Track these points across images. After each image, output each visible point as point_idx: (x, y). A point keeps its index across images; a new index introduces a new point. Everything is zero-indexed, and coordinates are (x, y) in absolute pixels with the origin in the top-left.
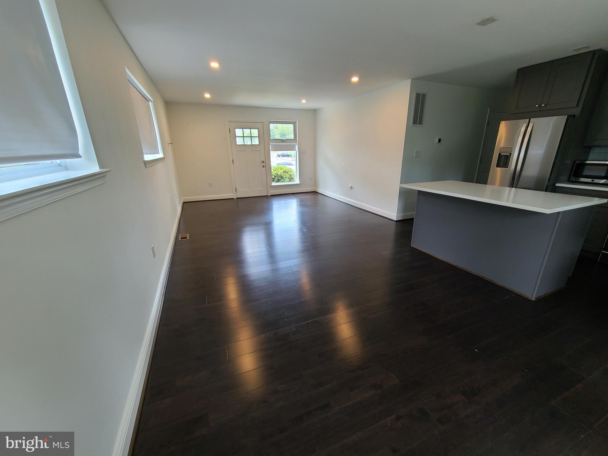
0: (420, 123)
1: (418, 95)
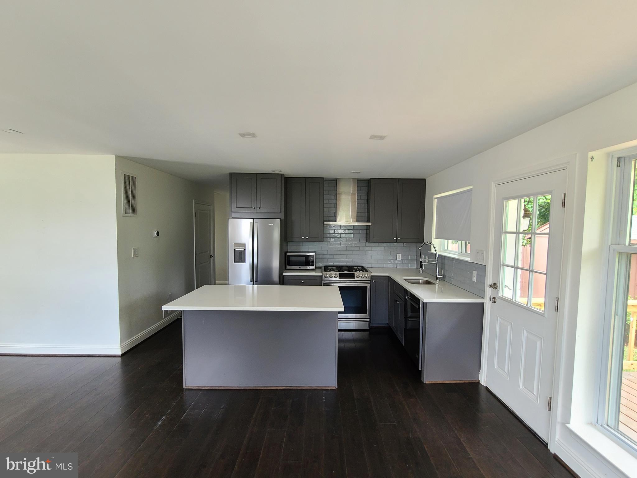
0: (134, 212)
1: (126, 177)
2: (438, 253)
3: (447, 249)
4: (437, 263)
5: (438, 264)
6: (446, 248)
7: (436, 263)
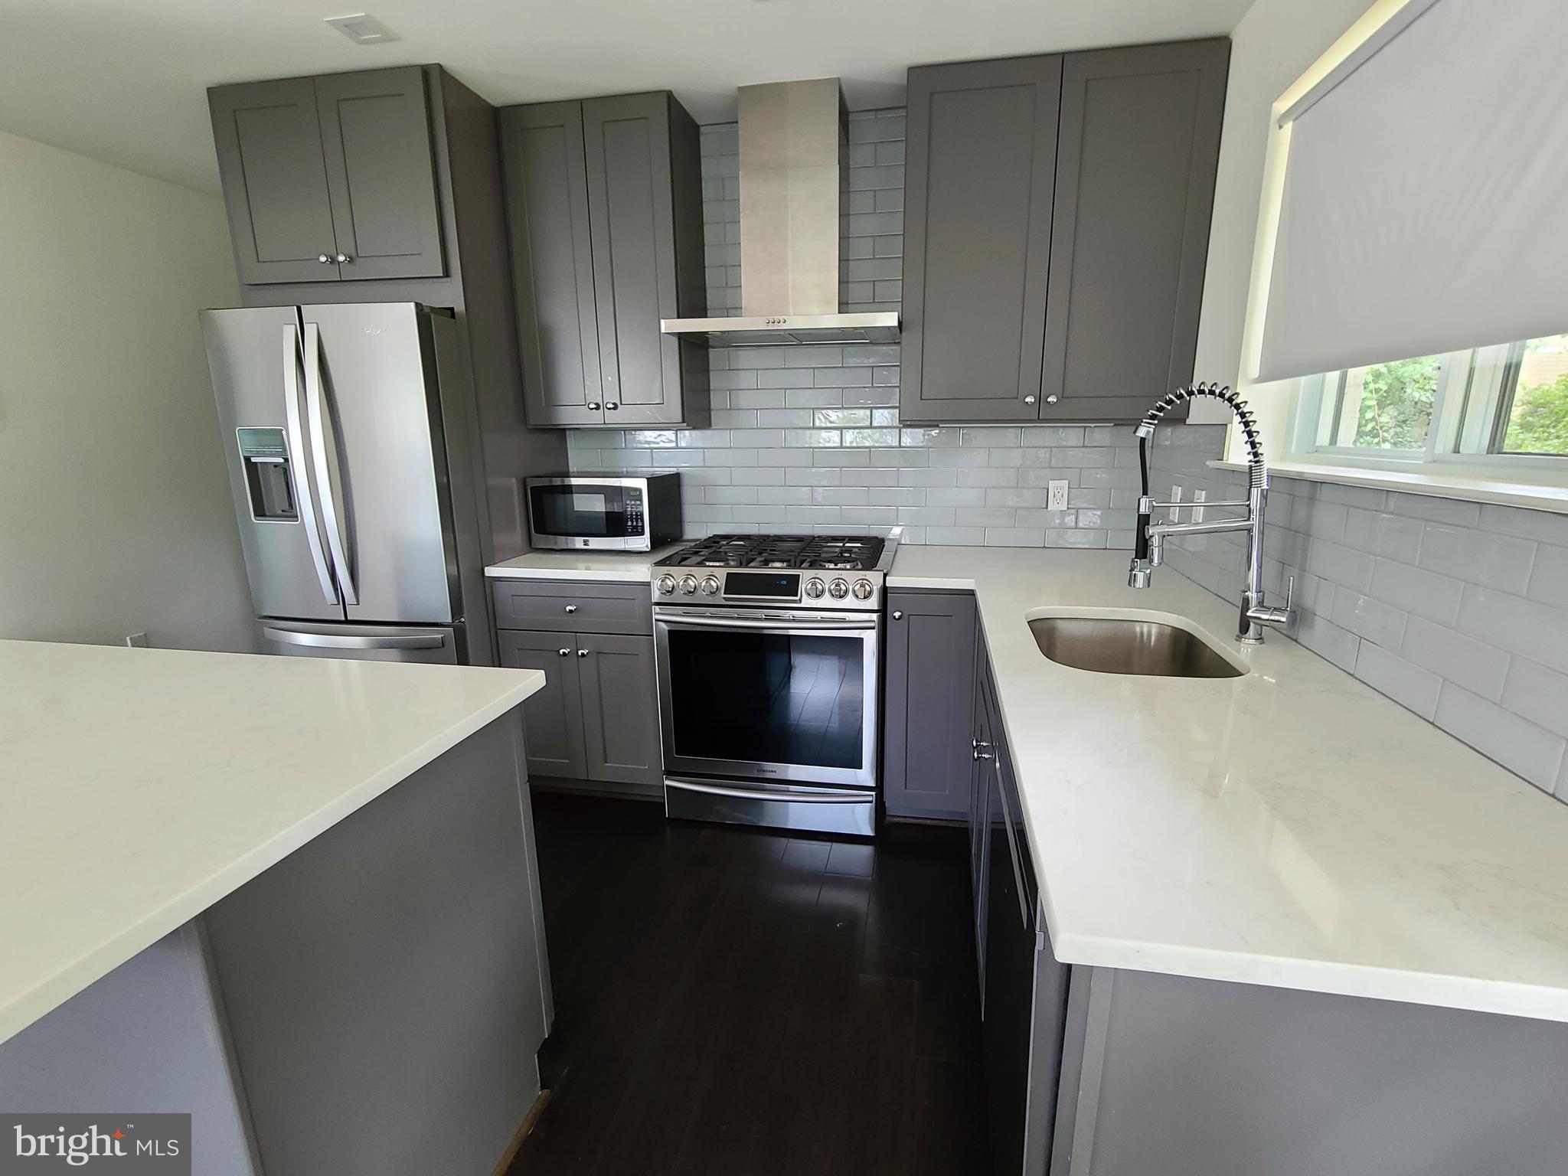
2: (1269, 463)
3: (1326, 442)
4: (1255, 533)
5: (1262, 533)
6: (1323, 437)
7: (1249, 530)
